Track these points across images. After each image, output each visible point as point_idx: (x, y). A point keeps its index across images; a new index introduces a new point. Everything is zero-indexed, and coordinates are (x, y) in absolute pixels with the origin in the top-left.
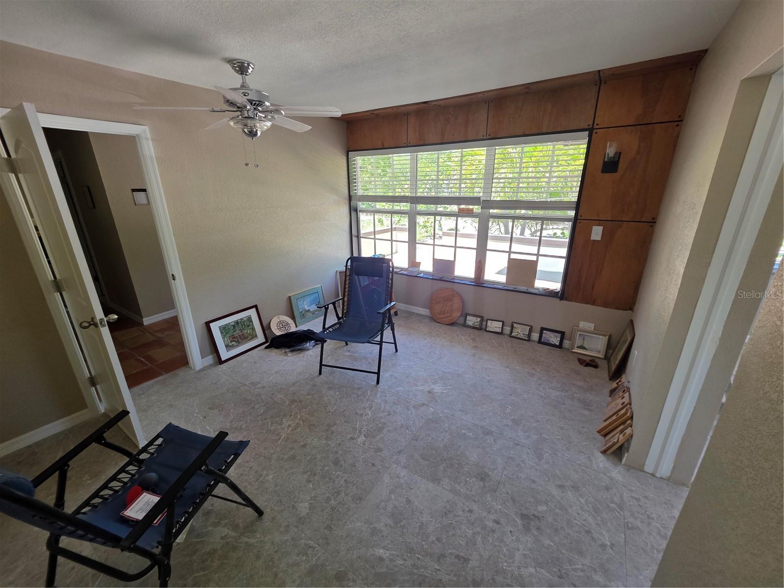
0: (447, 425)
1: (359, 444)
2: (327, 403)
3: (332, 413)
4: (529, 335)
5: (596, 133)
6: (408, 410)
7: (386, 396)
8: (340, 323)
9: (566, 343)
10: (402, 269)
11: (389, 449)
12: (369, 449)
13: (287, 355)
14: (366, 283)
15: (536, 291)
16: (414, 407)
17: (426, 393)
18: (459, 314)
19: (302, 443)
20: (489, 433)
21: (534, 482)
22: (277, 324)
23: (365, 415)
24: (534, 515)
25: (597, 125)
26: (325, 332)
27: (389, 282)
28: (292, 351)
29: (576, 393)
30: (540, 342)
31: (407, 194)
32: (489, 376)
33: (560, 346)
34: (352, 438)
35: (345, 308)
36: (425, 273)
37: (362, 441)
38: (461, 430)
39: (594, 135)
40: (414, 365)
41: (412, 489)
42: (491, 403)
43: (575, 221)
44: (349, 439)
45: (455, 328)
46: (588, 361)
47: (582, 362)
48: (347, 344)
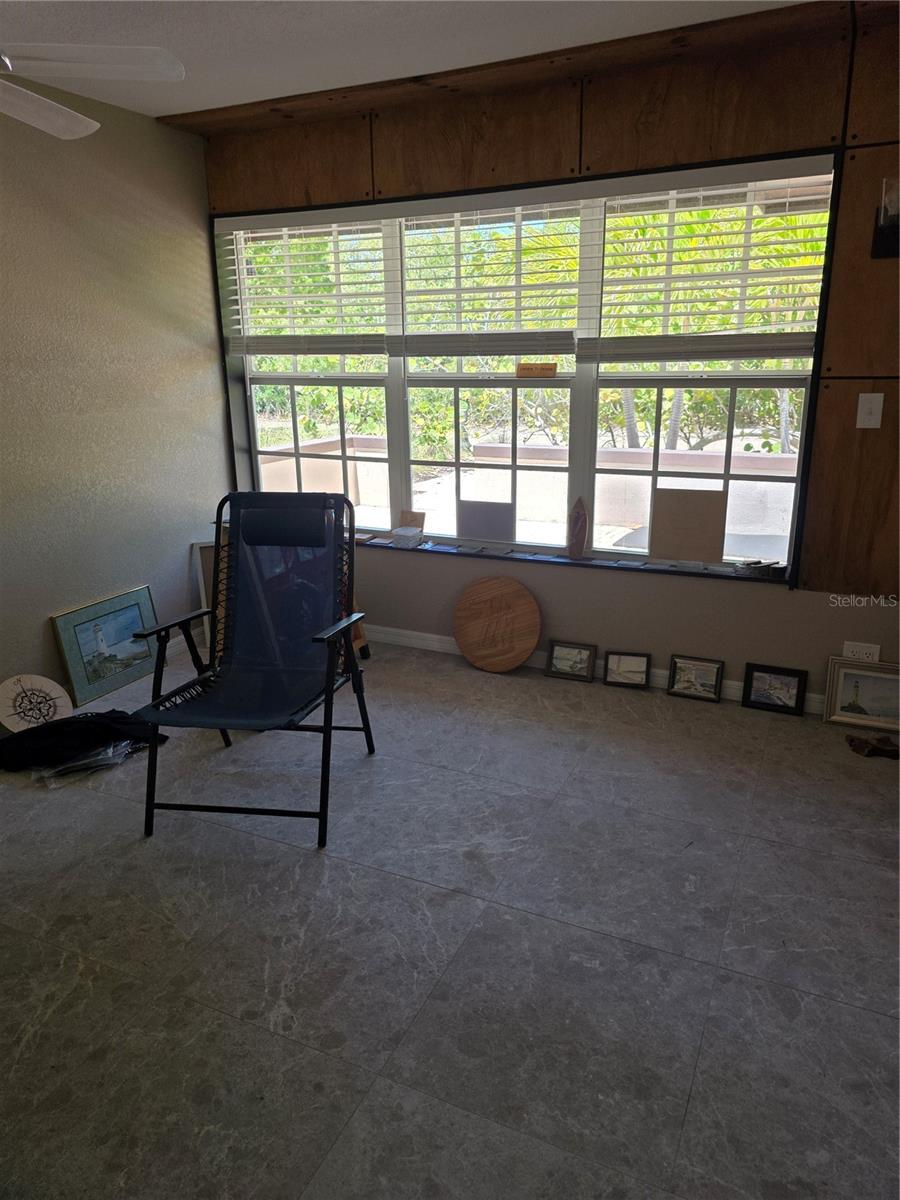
0: (526, 944)
1: (272, 1028)
2: (171, 916)
3: (187, 944)
4: (718, 687)
5: (853, 157)
6: (414, 912)
7: (348, 878)
8: (202, 682)
9: (814, 701)
10: (376, 534)
11: (363, 1033)
12: (304, 1042)
13: (46, 786)
14: (278, 571)
15: (729, 571)
16: (430, 901)
17: (462, 858)
18: (533, 642)
19: (91, 1047)
20: (645, 954)
21: (785, 1082)
22: (15, 700)
23: (289, 940)
24: (799, 1182)
25: (854, 137)
26: (161, 708)
27: (341, 569)
28: (61, 775)
29: (857, 827)
30: (747, 702)
31: (382, 331)
32: (627, 799)
33: (799, 710)
34: (251, 1015)
35: (220, 637)
36: (439, 540)
37: (280, 1019)
38: (568, 956)
39: (848, 164)
40: (422, 786)
41: (442, 1148)
42: (641, 871)
43: (815, 386)
44: (242, 1019)
45: (525, 681)
46: (874, 742)
47: (856, 745)
48: (228, 743)
